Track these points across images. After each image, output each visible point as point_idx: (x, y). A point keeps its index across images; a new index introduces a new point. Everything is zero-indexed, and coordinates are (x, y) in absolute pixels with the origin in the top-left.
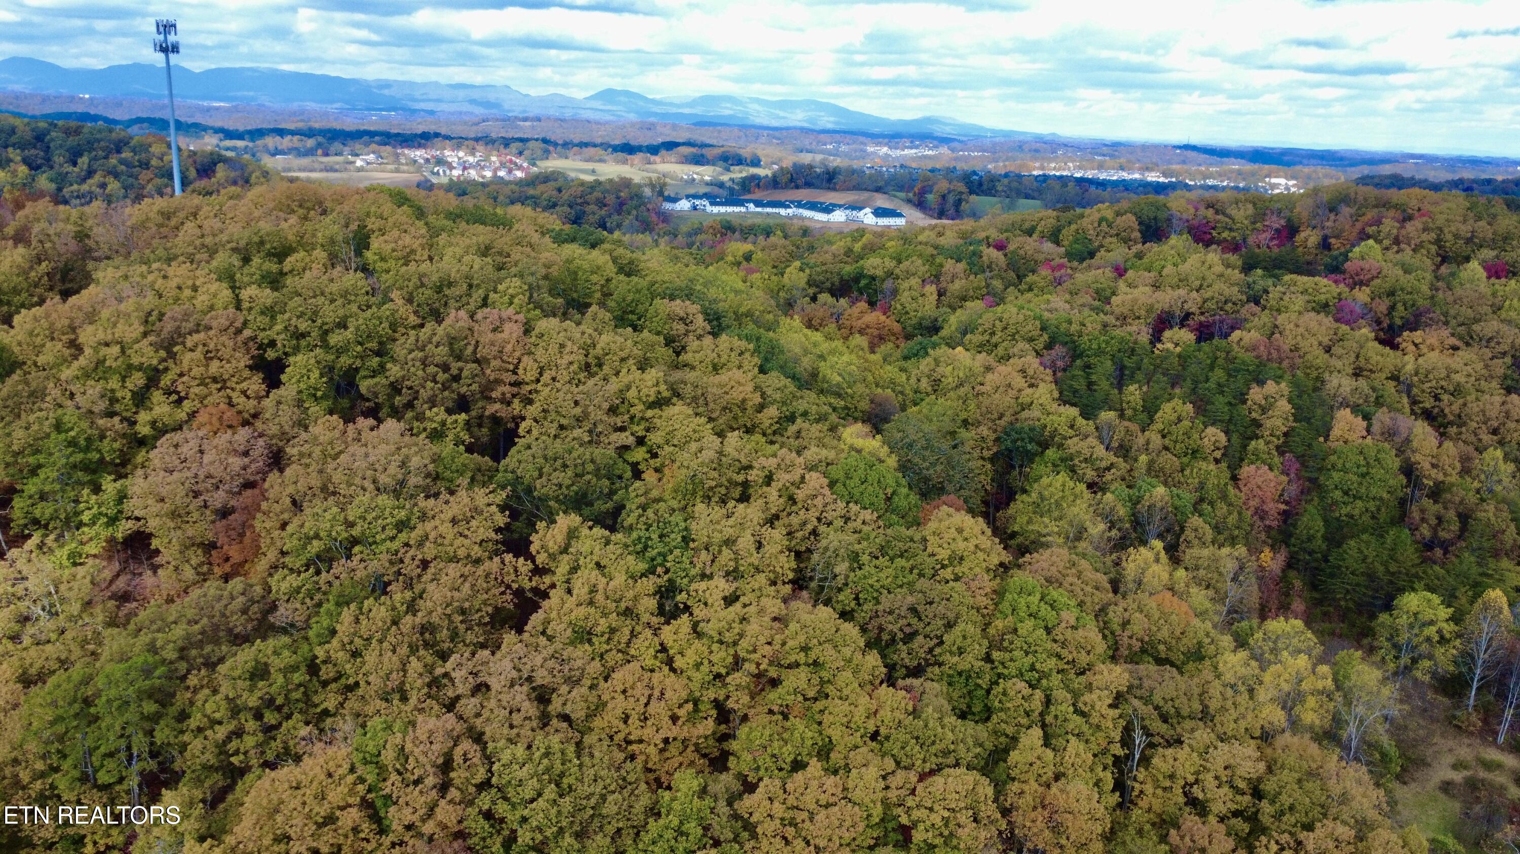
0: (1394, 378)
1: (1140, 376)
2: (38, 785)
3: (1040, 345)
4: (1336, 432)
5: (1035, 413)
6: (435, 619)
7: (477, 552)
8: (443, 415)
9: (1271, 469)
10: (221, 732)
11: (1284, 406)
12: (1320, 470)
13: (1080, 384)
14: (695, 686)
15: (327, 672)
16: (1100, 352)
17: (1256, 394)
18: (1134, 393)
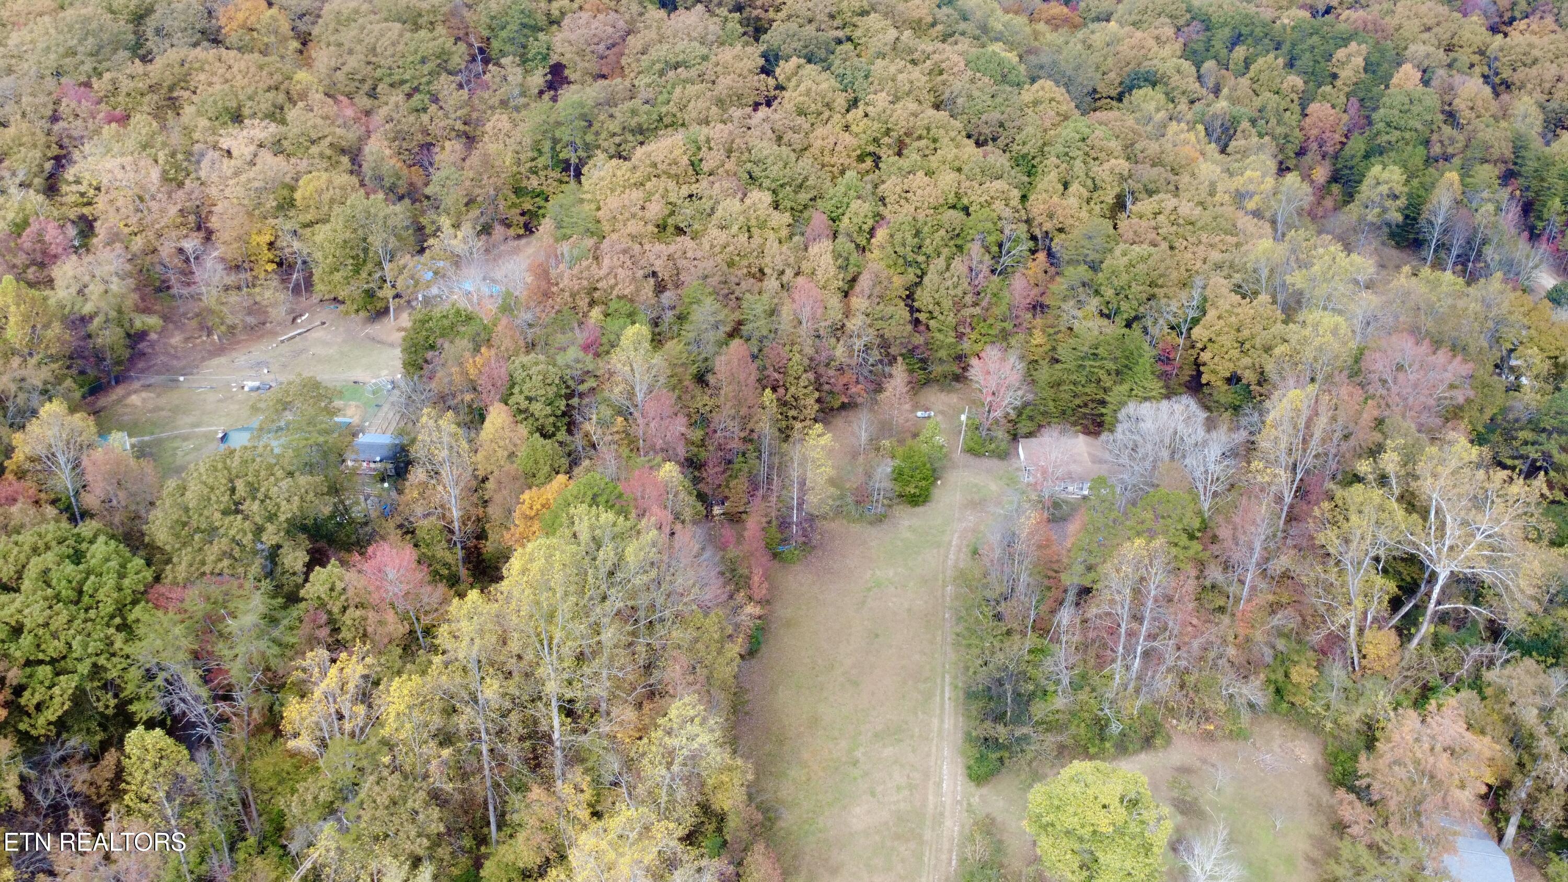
0: (1482, 53)
1: (1250, 41)
2: (529, 165)
3: (1181, 22)
4: (1394, 81)
5: (1155, 62)
6: (723, 96)
7: (745, 72)
8: (726, 13)
9: (1333, 107)
10: (617, 140)
11: (1359, 61)
12: (1375, 109)
13: (1200, 47)
14: (863, 142)
15: (667, 120)
16: (1225, 24)
17: (1341, 54)
18: (1240, 52)
